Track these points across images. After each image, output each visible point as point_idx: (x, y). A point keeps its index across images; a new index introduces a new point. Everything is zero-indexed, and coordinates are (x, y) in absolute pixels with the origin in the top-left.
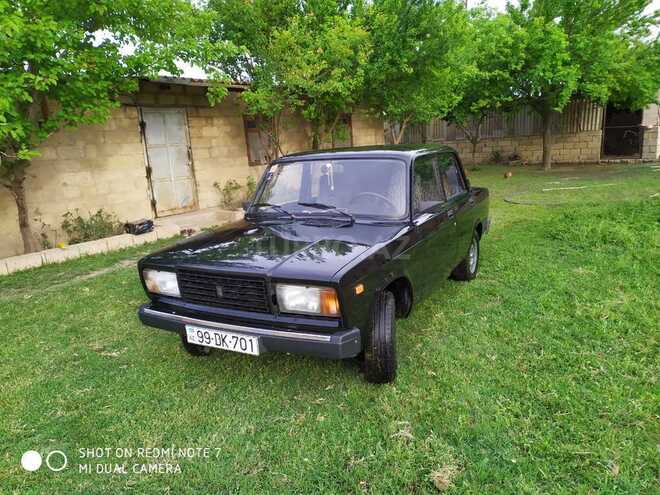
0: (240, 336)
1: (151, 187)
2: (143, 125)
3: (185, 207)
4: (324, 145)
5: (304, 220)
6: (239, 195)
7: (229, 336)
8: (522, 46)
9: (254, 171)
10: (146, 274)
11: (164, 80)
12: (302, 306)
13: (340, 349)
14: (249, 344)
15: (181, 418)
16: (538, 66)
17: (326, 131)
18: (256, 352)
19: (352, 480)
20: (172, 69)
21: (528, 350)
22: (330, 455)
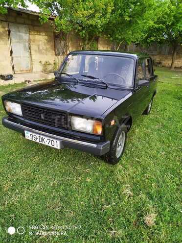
0: (51, 140)
1: (12, 59)
2: (9, 31)
3: (27, 70)
4: (87, 47)
5: (84, 83)
7: (46, 138)
9: (56, 58)
10: (6, 103)
11: (19, 10)
12: (83, 128)
13: (101, 151)
14: (55, 143)
15: (22, 174)
16: (178, 25)
17: (88, 44)
18: (59, 148)
19: (105, 218)
20: (23, 5)
21: (178, 151)
22: (94, 201)
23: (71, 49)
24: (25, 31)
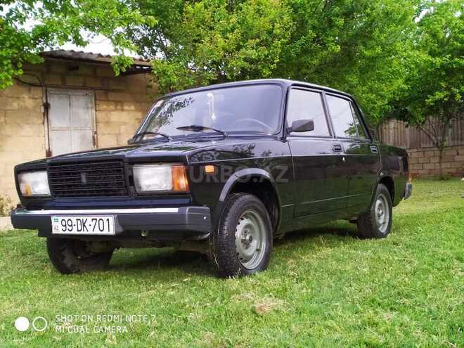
2: (47, 106)
7: (89, 220)
10: (22, 178)
13: (186, 218)
14: (106, 223)
18: (112, 231)
24: (87, 104)
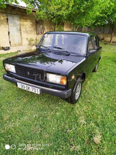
0: (34, 88)
1: (9, 37)
2: (7, 19)
3: (19, 44)
4: (56, 29)
6: (33, 42)
7: (31, 87)
8: (112, 8)
9: (37, 36)
10: (5, 65)
12: (54, 81)
13: (66, 95)
15: (15, 110)
16: (115, 14)
17: (57, 27)
18: (39, 93)
19: (69, 138)
20: (16, 2)
22: (61, 127)
23: (46, 31)
